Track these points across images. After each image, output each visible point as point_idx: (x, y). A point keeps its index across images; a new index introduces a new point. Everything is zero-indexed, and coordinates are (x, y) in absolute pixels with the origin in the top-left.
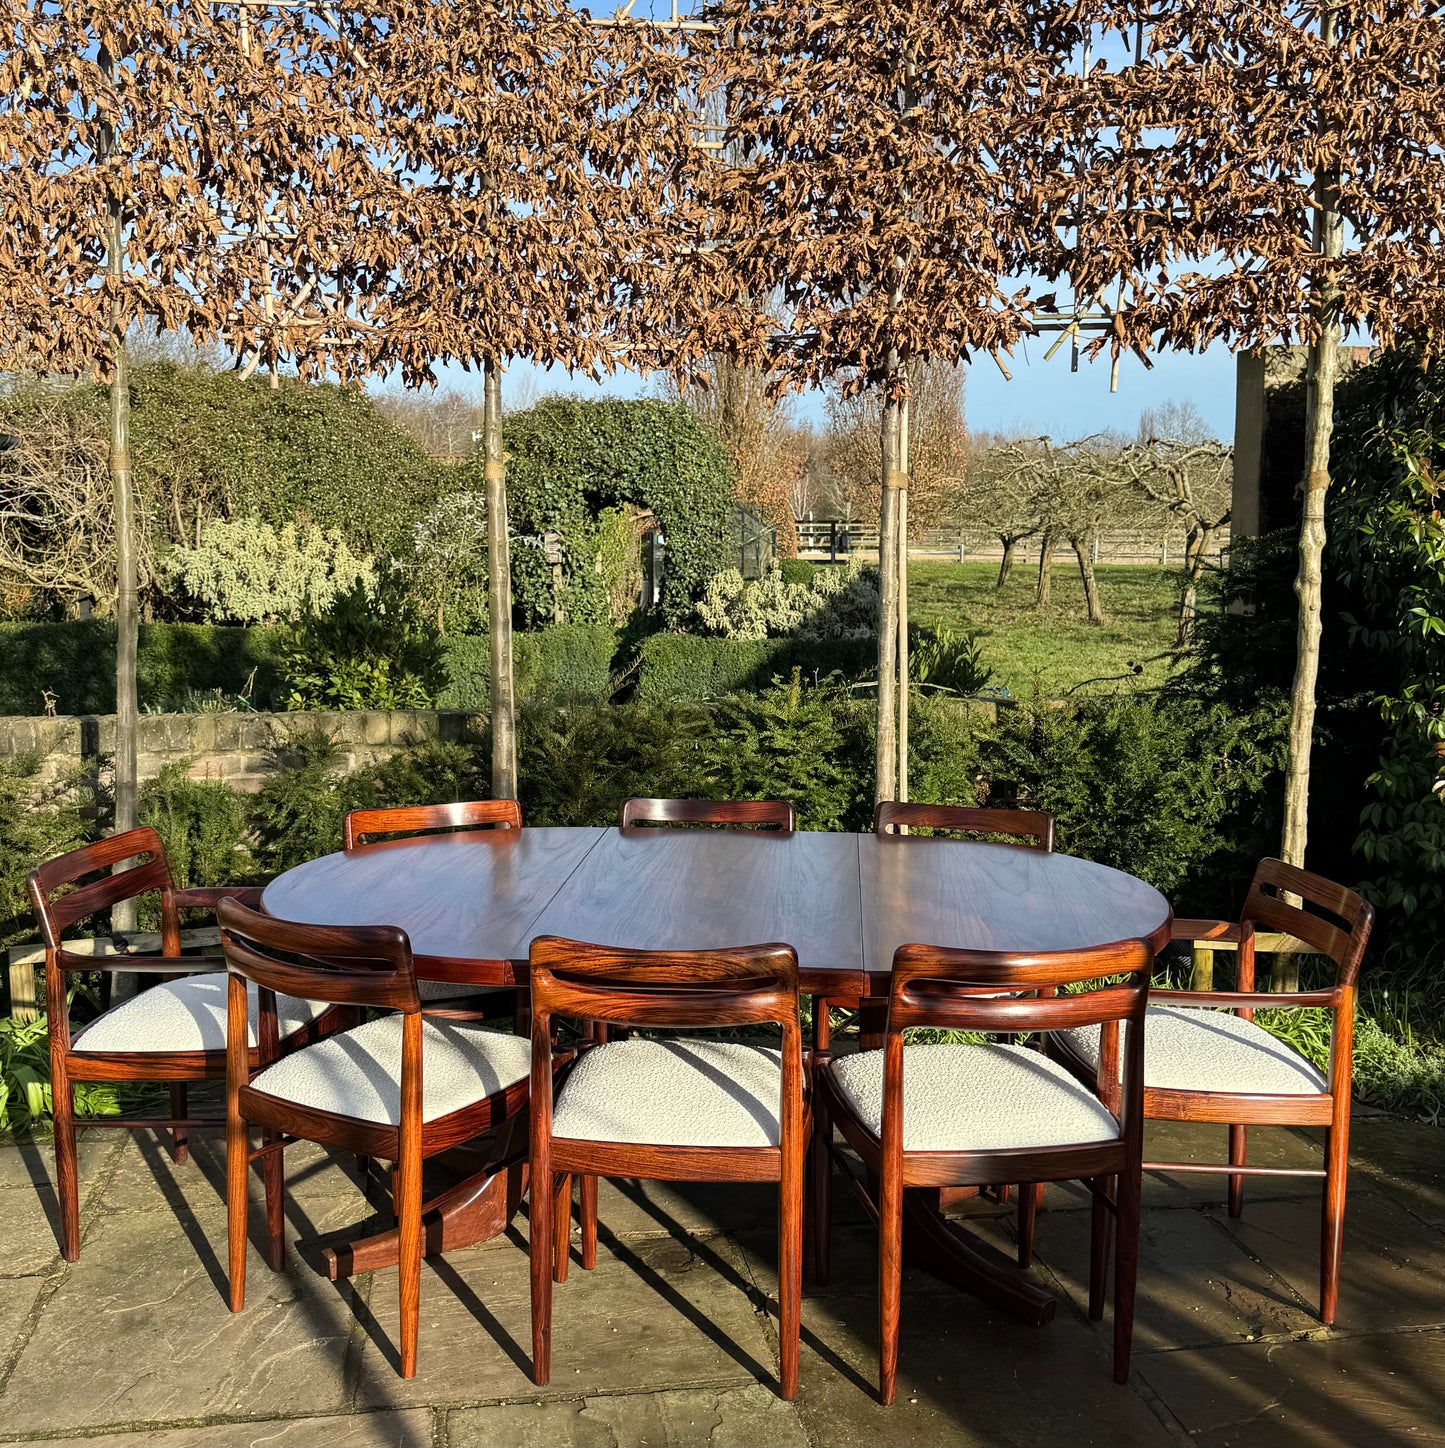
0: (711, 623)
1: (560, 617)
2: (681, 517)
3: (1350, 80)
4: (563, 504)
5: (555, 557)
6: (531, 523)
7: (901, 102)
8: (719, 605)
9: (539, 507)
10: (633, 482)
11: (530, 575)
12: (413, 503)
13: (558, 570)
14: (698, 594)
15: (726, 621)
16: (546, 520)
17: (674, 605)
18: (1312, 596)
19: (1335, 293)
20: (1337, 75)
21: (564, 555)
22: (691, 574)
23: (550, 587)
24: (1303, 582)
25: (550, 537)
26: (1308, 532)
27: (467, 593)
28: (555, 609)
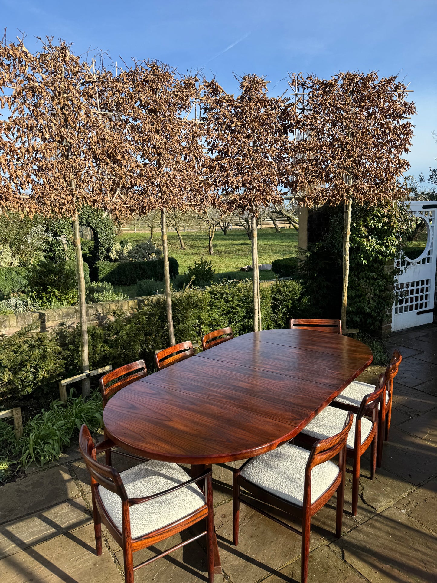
0: (113, 258)
1: (67, 258)
2: (101, 229)
3: (355, 147)
4: (66, 227)
5: (65, 242)
6: (57, 233)
7: (251, 144)
8: (115, 253)
9: (59, 228)
10: (86, 220)
11: (57, 247)
12: (18, 228)
13: (65, 246)
14: (108, 250)
15: (117, 257)
16: (61, 232)
17: (101, 253)
18: (347, 258)
19: (352, 193)
20: (352, 146)
21: (67, 241)
22: (107, 245)
23: (64, 250)
24: (346, 255)
25: (62, 237)
26: (347, 244)
27: (37, 253)
28: (66, 256)
